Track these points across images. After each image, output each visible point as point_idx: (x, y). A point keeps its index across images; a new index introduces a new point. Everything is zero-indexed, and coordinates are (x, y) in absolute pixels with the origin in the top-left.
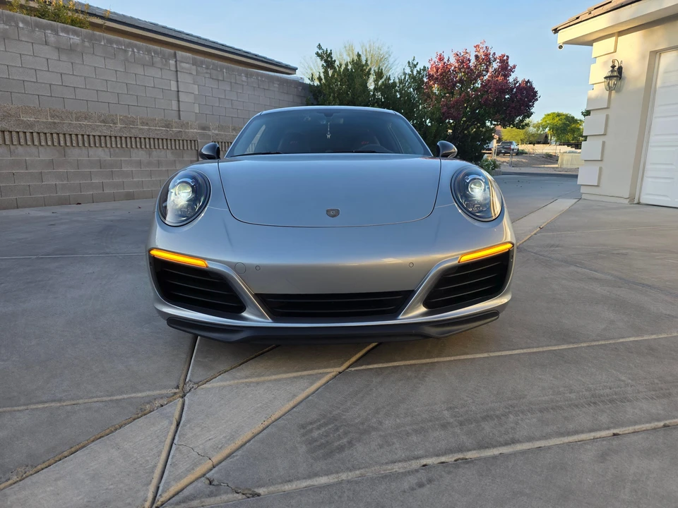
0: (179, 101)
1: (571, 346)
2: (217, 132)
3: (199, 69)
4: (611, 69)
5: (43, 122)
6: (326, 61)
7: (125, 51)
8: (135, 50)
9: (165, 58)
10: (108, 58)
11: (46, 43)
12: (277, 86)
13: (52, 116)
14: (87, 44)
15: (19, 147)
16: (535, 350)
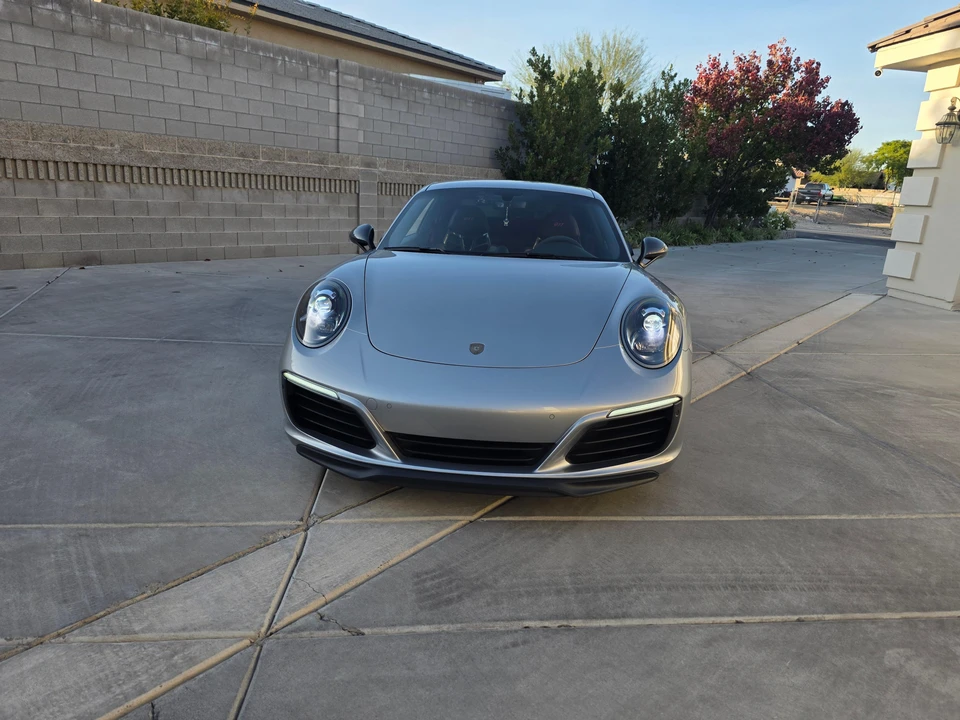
0: (338, 127)
1: (746, 518)
2: (384, 170)
3: (367, 82)
4: (949, 111)
5: (169, 155)
6: (541, 73)
7: (274, 60)
8: (287, 59)
9: (324, 67)
10: (253, 69)
11: (178, 52)
12: (470, 105)
13: (181, 148)
14: (227, 51)
15: (141, 186)
16: (700, 518)
